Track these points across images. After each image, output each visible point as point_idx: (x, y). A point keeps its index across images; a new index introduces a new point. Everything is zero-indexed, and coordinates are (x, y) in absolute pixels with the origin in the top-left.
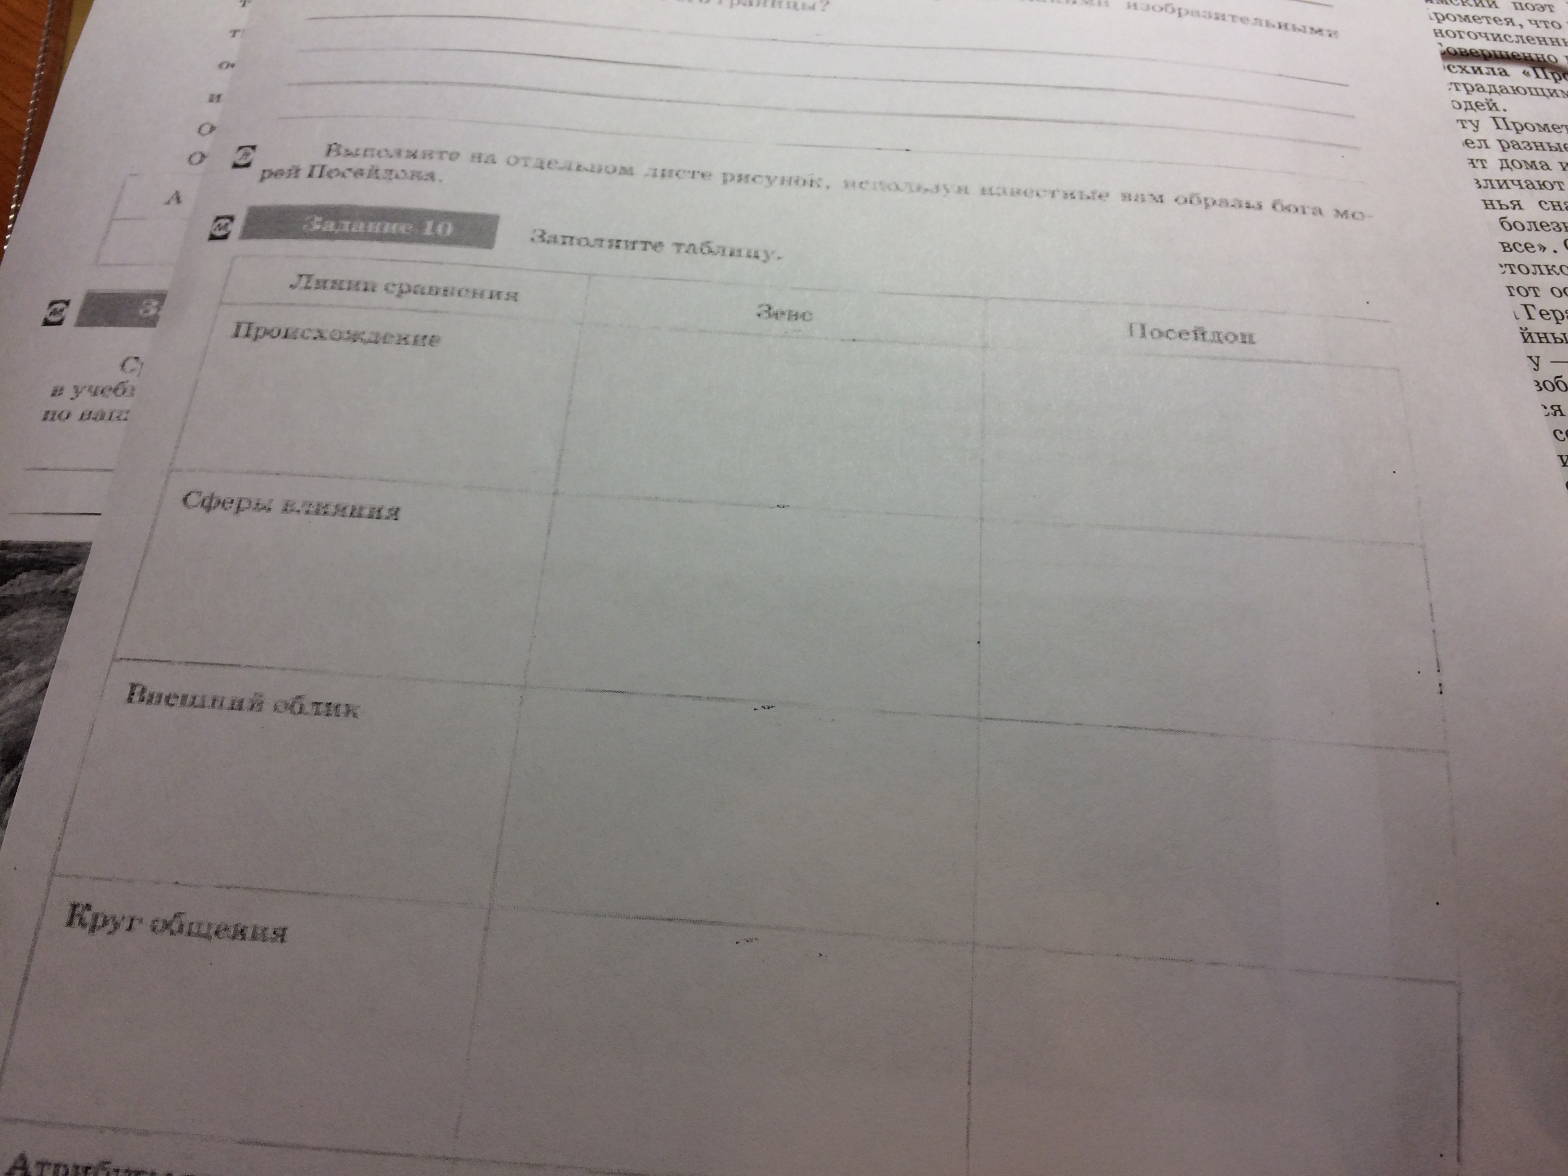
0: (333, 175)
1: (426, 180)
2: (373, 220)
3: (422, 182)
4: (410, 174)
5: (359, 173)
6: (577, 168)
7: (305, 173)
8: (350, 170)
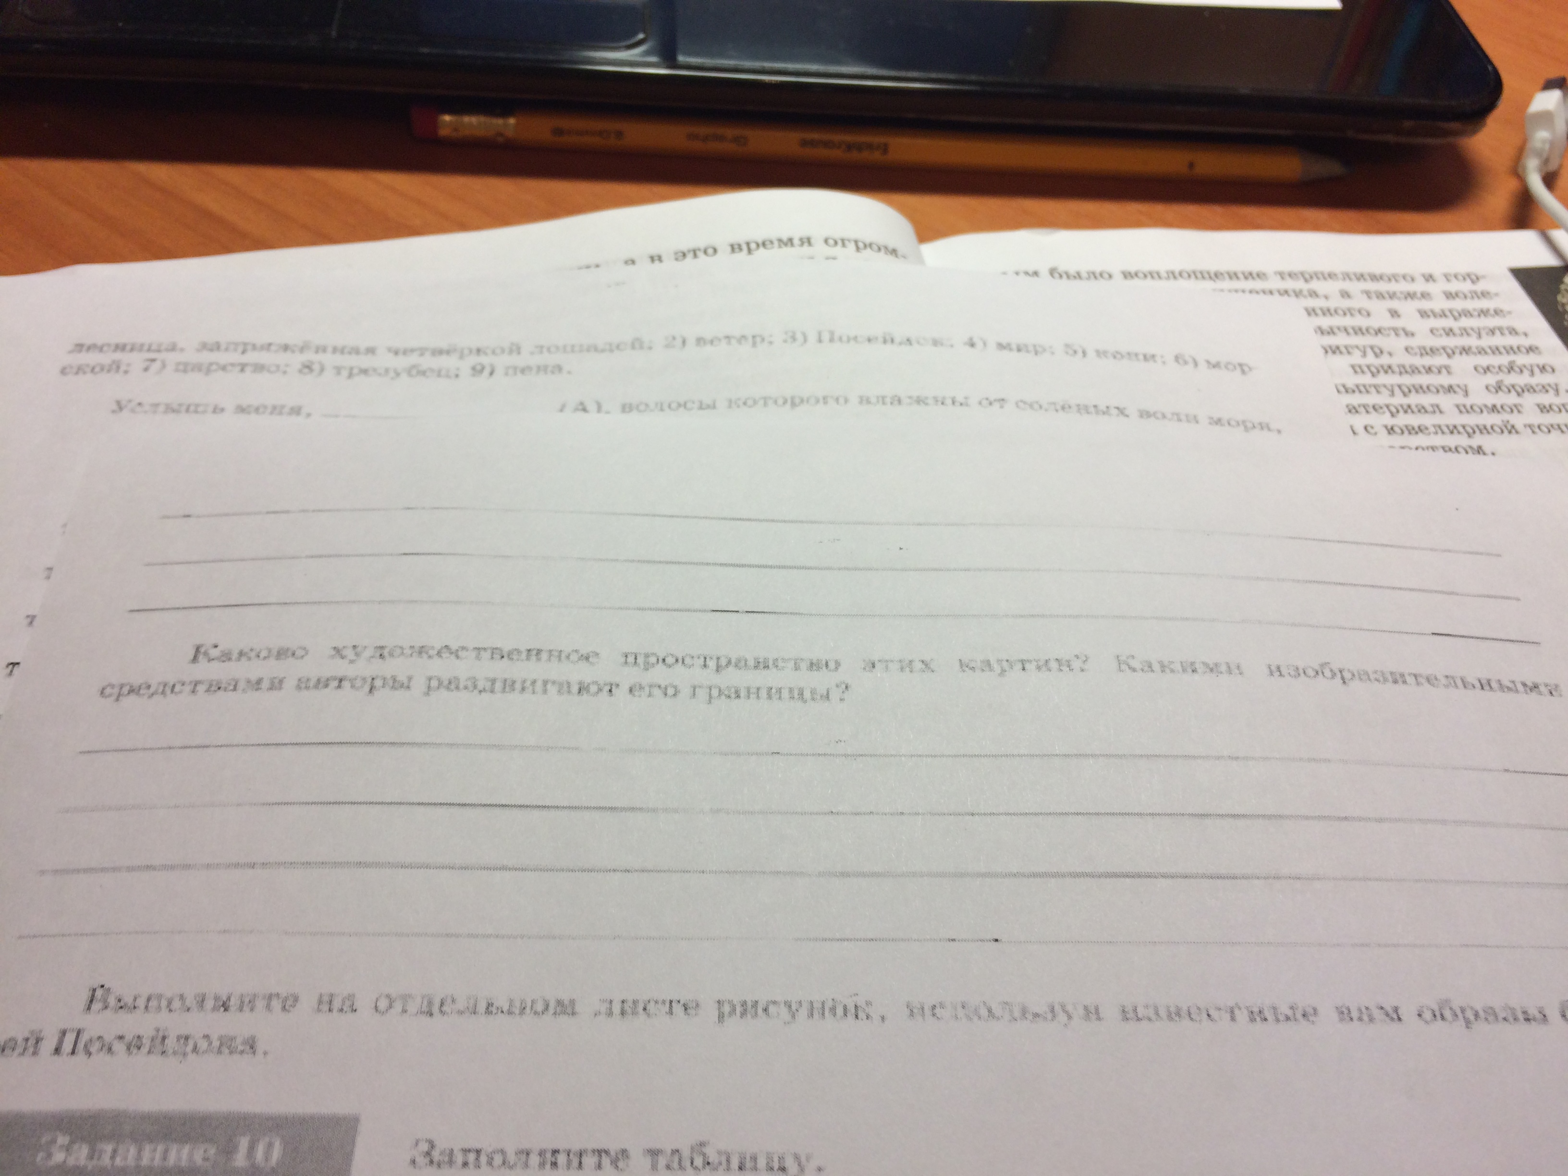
0: (94, 1049)
1: (242, 1052)
2: (151, 1139)
3: (236, 1057)
4: (216, 1043)
5: (135, 1045)
6: (487, 1008)
7: (48, 1046)
8: (121, 1038)
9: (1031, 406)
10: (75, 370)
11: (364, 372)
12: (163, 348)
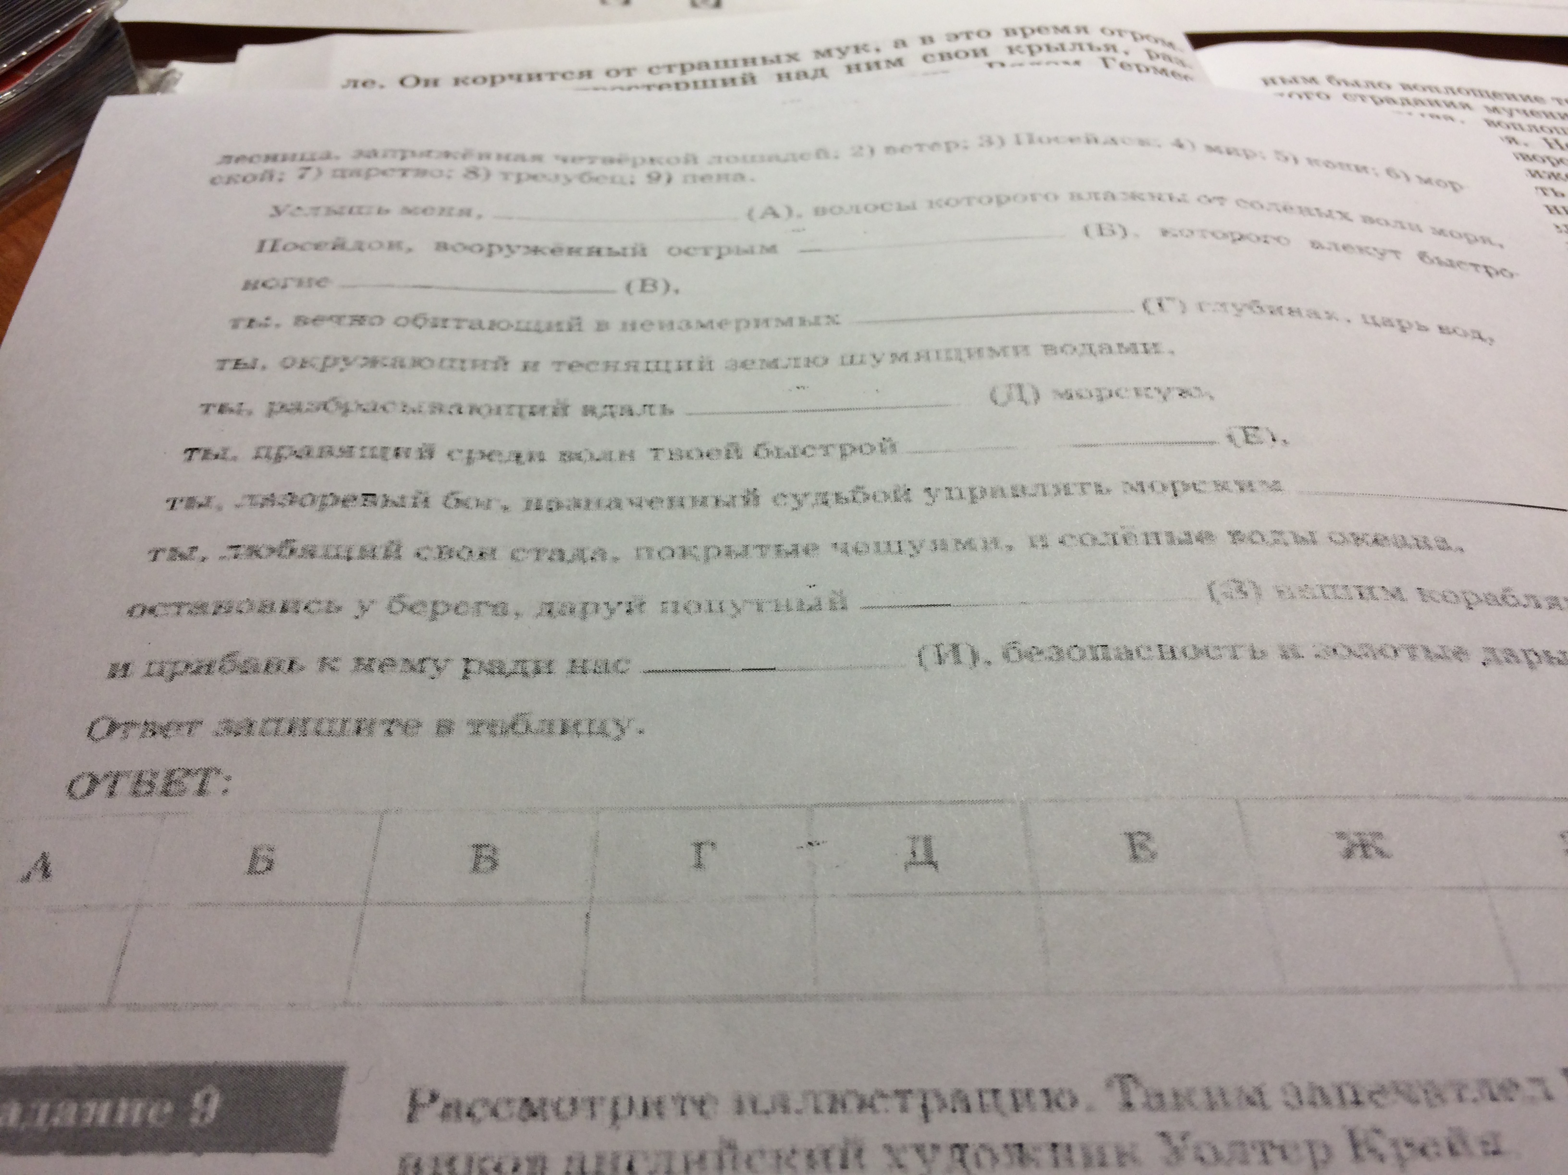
9: (1252, 205)
10: (225, 180)
11: (534, 177)
12: (316, 157)
